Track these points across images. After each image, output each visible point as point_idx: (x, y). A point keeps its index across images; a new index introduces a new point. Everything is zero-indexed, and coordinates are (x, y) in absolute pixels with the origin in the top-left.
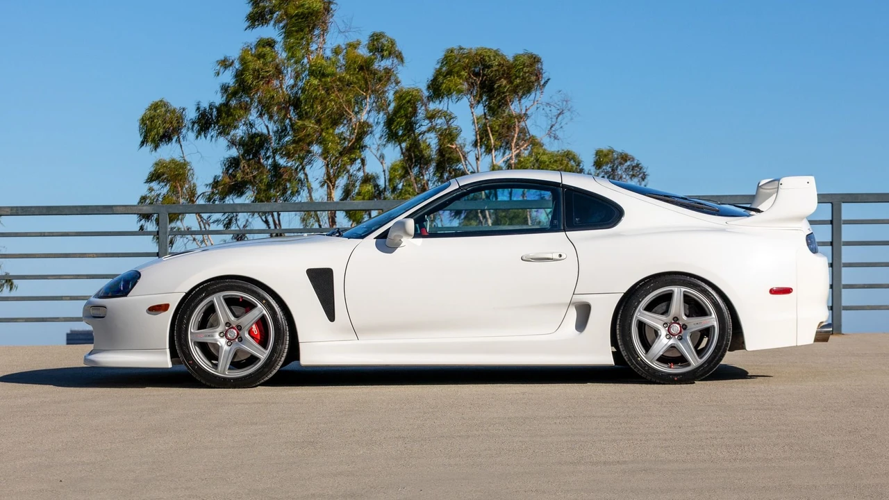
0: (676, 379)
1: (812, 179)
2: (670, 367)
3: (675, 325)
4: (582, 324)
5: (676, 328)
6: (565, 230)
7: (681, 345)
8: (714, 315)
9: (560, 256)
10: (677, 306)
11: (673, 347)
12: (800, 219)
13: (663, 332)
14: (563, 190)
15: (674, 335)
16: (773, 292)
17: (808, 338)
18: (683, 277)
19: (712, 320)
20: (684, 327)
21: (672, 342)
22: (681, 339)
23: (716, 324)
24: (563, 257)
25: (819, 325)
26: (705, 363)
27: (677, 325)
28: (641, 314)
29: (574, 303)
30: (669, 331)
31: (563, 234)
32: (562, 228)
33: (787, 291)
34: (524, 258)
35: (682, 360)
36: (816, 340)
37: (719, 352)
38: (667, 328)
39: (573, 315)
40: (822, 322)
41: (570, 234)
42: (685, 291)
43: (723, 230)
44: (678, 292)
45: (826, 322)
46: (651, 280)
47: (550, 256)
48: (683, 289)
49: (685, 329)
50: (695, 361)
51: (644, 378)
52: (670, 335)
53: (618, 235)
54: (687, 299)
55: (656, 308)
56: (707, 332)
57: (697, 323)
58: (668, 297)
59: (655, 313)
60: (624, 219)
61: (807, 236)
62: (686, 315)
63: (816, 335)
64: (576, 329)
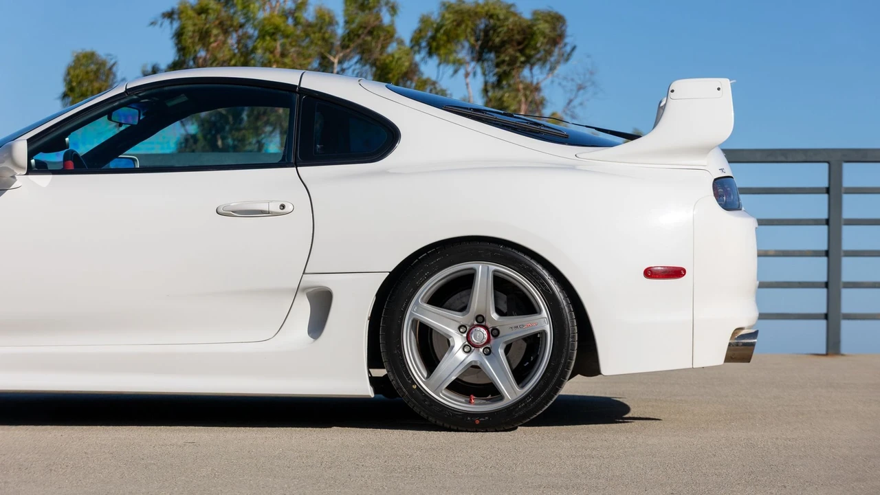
0: (477, 422)
1: (726, 83)
2: (470, 402)
3: (478, 328)
4: (317, 326)
5: (481, 335)
6: (296, 165)
7: (488, 364)
8: (545, 313)
9: (283, 207)
10: (482, 295)
11: (474, 367)
12: (704, 150)
13: (458, 341)
14: (300, 97)
15: (477, 347)
16: (650, 273)
17: (713, 354)
18: (492, 246)
19: (542, 322)
20: (494, 333)
21: (472, 358)
22: (488, 353)
23: (548, 328)
24: (289, 208)
25: (734, 334)
26: (527, 396)
27: (482, 329)
28: (420, 310)
29: (304, 289)
30: (468, 338)
31: (291, 171)
32: (293, 161)
33: (677, 273)
34: (221, 210)
35: (489, 391)
36: (729, 358)
37: (555, 376)
38: (465, 335)
39: (303, 310)
40: (741, 329)
41: (305, 171)
42: (495, 271)
43: (572, 168)
44: (484, 271)
45: (750, 328)
46: (437, 251)
47: (264, 207)
48: (493, 267)
49: (496, 336)
50: (511, 392)
51: (422, 418)
52: (470, 346)
53: (384, 173)
54: (500, 284)
55: (451, 300)
56: (534, 342)
57: (517, 327)
58: (467, 281)
59: (449, 308)
60: (400, 147)
61: (715, 180)
62: (498, 311)
63: (728, 350)
64: (309, 333)
